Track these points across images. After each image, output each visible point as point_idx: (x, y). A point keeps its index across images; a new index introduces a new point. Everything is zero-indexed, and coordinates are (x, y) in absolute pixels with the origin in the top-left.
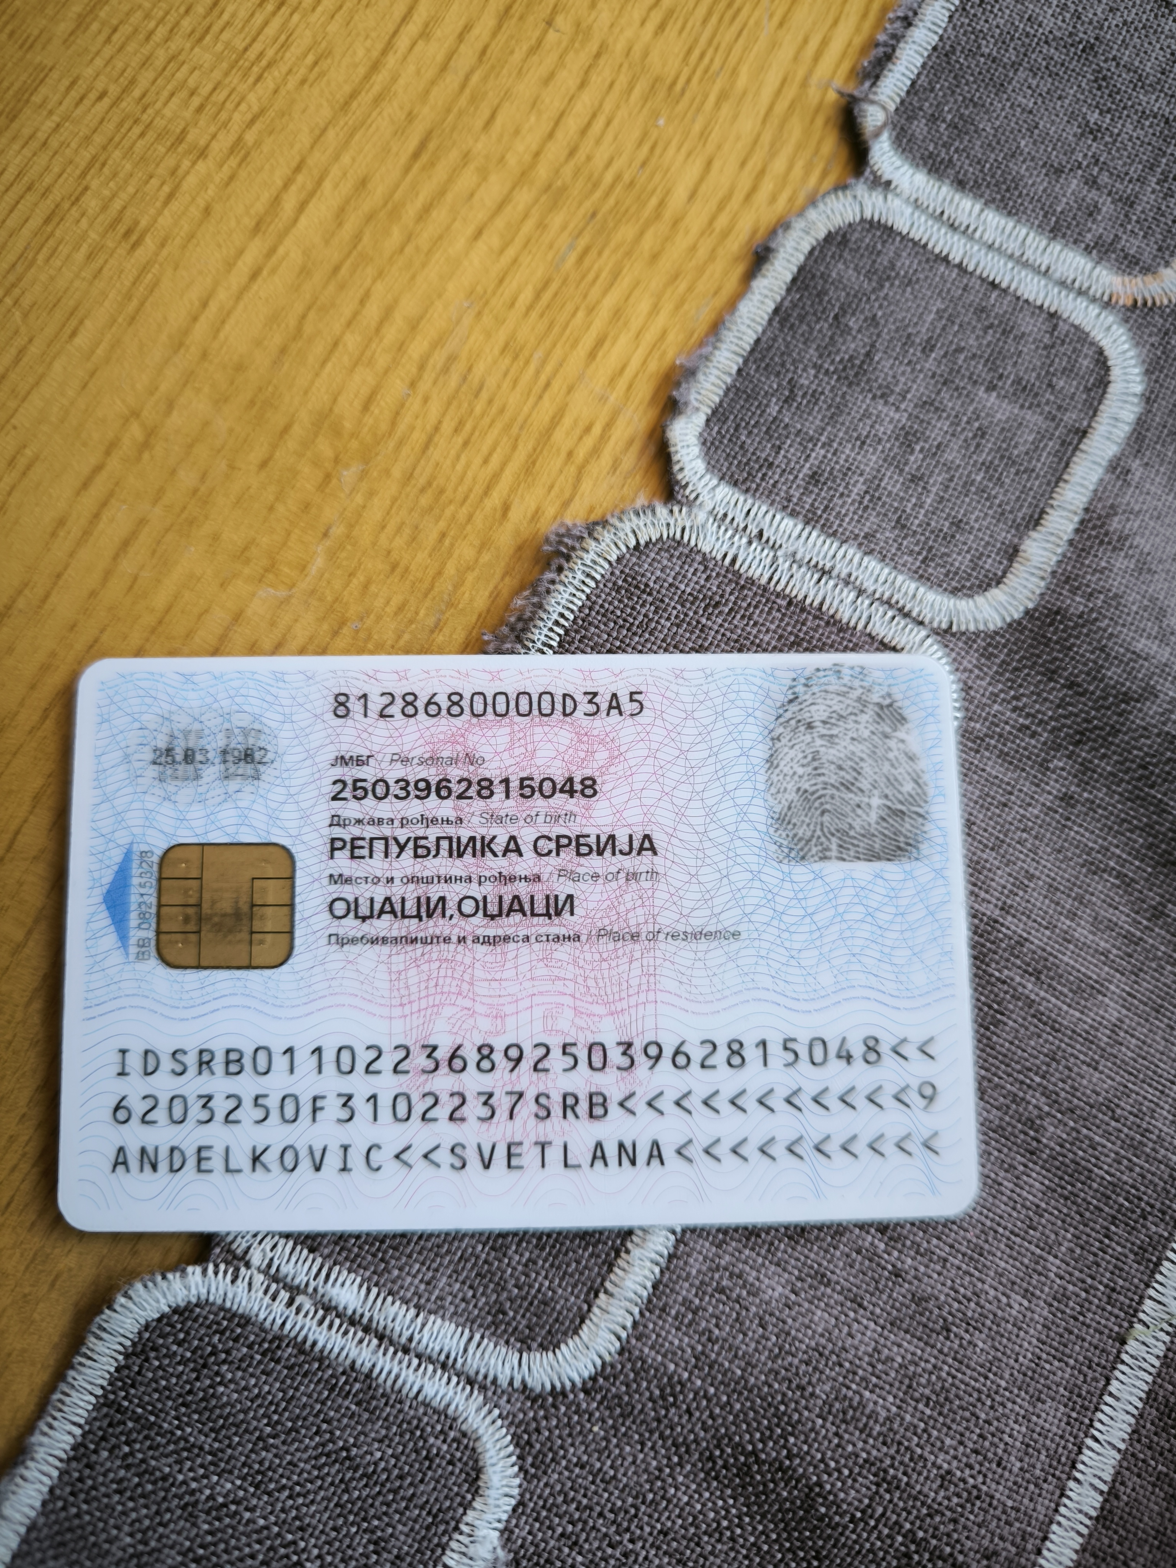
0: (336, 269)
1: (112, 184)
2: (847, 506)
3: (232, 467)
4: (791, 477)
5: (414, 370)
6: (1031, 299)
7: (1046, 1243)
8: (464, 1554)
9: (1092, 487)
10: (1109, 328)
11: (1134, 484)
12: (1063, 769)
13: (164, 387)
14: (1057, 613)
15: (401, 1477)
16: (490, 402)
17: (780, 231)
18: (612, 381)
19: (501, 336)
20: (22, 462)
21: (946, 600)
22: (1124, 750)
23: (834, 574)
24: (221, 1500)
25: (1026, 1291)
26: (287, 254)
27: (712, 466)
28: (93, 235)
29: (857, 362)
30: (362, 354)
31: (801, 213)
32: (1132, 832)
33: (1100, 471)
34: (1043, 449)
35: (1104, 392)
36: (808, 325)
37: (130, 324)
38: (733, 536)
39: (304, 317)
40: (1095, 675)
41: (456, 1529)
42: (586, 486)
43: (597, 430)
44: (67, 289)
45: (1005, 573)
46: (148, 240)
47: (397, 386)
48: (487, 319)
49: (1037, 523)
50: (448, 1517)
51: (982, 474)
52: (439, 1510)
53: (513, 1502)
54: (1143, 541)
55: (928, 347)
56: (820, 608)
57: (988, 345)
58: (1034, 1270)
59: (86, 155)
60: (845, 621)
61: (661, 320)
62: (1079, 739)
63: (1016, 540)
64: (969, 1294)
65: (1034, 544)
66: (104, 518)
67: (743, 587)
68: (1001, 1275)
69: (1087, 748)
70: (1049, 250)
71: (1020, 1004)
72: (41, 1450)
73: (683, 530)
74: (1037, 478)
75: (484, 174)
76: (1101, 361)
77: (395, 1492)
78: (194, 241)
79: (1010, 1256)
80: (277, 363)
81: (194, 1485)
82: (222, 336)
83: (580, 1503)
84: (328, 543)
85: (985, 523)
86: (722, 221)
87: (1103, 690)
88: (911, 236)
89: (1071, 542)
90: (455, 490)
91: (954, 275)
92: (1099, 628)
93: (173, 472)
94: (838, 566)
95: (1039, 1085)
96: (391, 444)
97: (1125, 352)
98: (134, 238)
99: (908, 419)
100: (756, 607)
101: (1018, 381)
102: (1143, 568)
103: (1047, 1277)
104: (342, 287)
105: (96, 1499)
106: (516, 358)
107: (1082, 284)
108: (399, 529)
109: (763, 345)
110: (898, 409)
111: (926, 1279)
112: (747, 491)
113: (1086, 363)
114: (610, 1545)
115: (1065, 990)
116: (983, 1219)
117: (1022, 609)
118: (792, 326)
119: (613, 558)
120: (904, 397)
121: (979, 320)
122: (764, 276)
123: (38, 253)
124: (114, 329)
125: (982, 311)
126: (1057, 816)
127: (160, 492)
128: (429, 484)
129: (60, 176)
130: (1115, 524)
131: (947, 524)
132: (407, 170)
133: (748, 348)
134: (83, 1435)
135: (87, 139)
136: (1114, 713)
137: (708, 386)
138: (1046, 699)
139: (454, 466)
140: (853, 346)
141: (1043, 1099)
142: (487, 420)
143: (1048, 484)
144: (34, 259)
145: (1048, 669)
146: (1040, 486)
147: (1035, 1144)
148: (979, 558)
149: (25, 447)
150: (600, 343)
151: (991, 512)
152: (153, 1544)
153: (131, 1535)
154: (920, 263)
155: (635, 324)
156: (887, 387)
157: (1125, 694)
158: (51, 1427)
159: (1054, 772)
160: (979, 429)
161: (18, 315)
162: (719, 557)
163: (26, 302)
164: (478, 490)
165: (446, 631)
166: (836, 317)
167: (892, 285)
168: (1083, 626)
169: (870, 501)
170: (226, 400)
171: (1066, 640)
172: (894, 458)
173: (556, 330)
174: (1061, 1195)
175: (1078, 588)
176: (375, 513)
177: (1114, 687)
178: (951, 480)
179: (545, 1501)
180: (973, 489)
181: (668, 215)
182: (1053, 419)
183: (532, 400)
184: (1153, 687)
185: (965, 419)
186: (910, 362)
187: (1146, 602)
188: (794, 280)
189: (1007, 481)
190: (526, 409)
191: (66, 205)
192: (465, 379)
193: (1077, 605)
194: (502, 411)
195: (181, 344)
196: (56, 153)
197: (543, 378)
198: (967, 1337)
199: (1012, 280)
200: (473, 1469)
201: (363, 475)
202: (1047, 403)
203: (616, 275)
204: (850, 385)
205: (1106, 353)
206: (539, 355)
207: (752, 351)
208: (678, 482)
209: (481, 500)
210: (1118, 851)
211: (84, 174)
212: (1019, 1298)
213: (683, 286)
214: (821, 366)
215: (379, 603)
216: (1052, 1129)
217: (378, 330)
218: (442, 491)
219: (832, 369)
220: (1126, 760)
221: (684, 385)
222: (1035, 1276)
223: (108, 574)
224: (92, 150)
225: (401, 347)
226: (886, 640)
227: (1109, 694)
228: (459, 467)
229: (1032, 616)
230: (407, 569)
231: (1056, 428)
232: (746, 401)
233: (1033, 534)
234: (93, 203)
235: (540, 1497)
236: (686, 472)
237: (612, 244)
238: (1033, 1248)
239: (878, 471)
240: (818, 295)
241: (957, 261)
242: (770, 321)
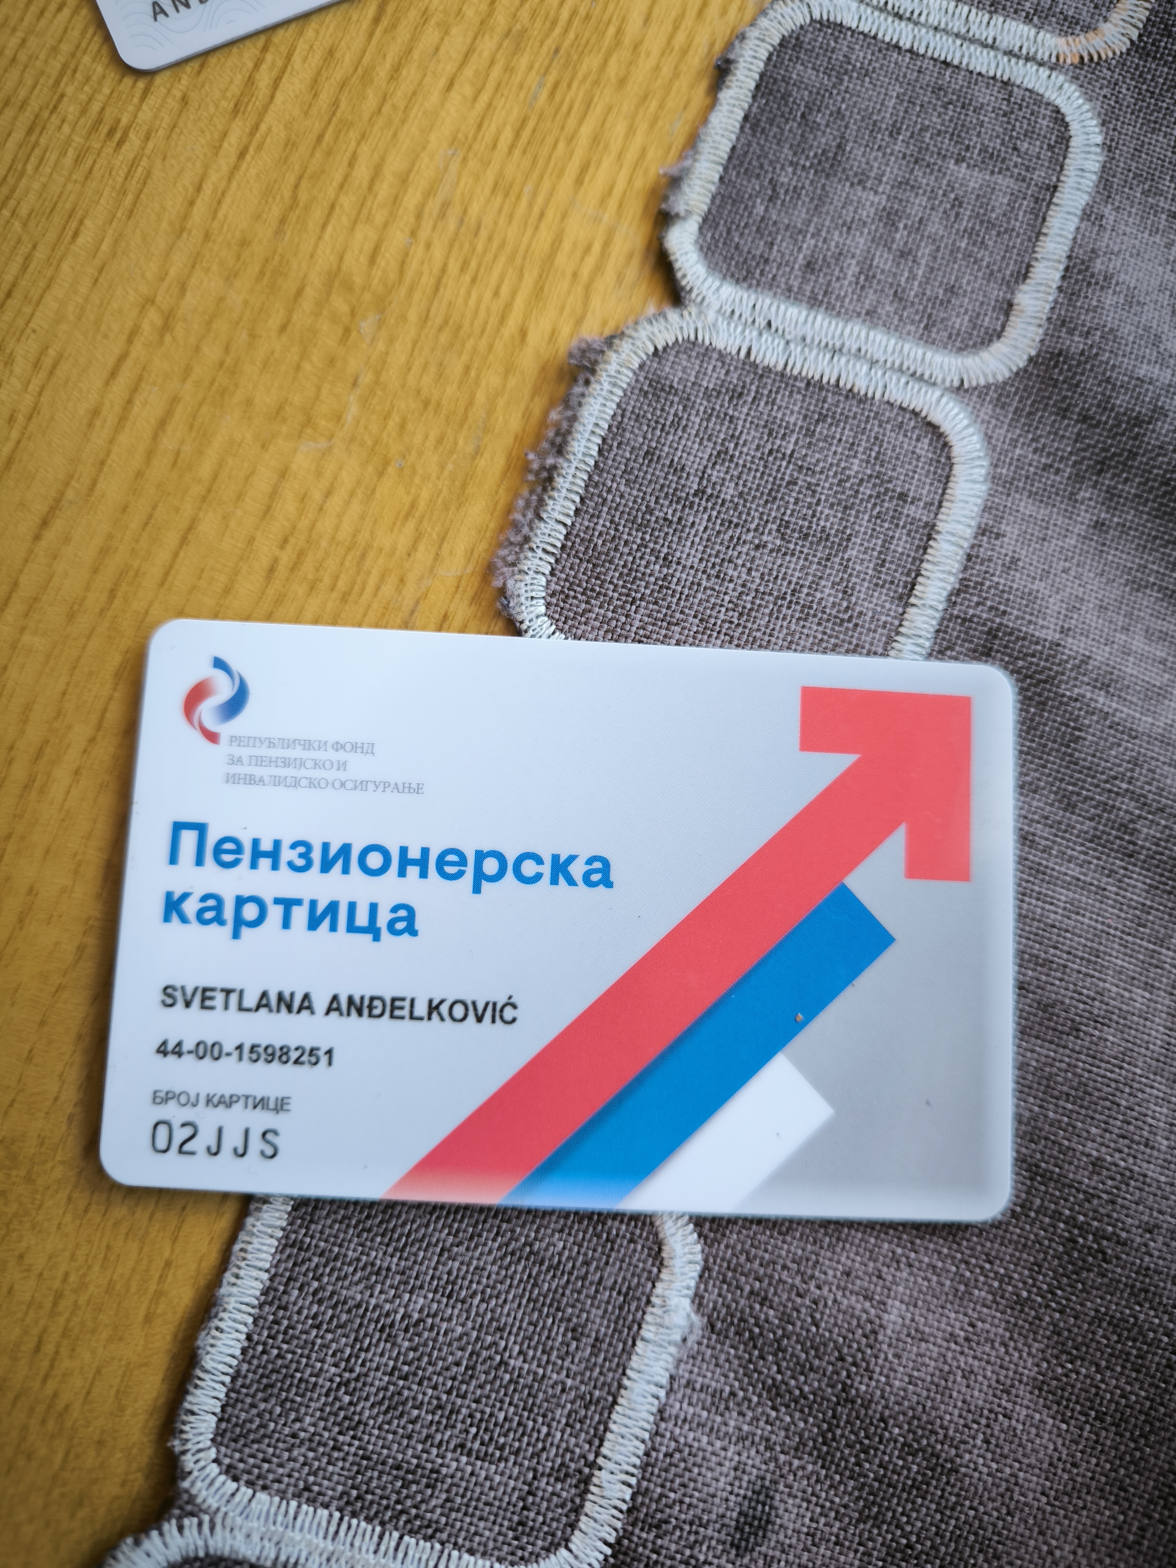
0: (320, 138)
1: (86, 88)
2: (845, 287)
3: (252, 335)
4: (788, 269)
5: (412, 220)
6: (984, 72)
7: (1157, 938)
8: (661, 1326)
9: (1071, 236)
10: (1061, 87)
11: (1109, 227)
12: (1090, 499)
13: (173, 272)
14: (1060, 354)
15: (586, 1263)
16: (490, 239)
17: (737, 42)
18: (603, 202)
19: (490, 177)
20: (47, 362)
21: (953, 360)
22: (1144, 471)
23: (845, 350)
24: (416, 1316)
25: (1146, 983)
26: (269, 129)
27: (713, 267)
28: (78, 139)
29: (831, 155)
30: (359, 212)
31: (753, 24)
32: (1165, 547)
33: (1076, 220)
34: (1019, 208)
35: (1067, 147)
36: (778, 127)
37: (129, 218)
38: (743, 331)
39: (297, 186)
40: (1105, 405)
41: (648, 1302)
42: (596, 301)
43: (597, 248)
44: (61, 193)
45: (1003, 327)
46: (132, 135)
47: (398, 237)
48: (472, 164)
49: (1026, 277)
50: (638, 1294)
51: (966, 241)
52: (629, 1288)
53: (699, 1268)
54: (1127, 278)
55: (894, 131)
56: (837, 385)
57: (951, 121)
58: (1150, 964)
59: (56, 65)
60: (862, 393)
61: (639, 139)
62: (1101, 467)
63: (1008, 296)
64: (1092, 994)
65: (1026, 296)
66: (137, 402)
67: (762, 376)
68: (1120, 973)
69: (1109, 475)
70: (992, 23)
71: (1095, 718)
72: (232, 1300)
73: (696, 331)
74: (1018, 236)
75: (445, 30)
76: (1059, 118)
77: (584, 1279)
78: (177, 130)
79: (1125, 954)
80: (279, 232)
81: (387, 1306)
82: (220, 214)
83: (762, 1258)
84: (358, 391)
85: (977, 285)
86: (680, 39)
87: (1115, 419)
88: (861, 29)
89: (1060, 289)
90: (472, 324)
91: (907, 60)
92: (1101, 362)
93: (197, 349)
94: (847, 344)
95: (1127, 790)
96: (403, 291)
97: (1079, 107)
98: (118, 136)
99: (888, 200)
100: (777, 392)
101: (984, 150)
102: (1131, 301)
103: (1162, 968)
104: (329, 153)
105: (293, 1337)
106: (507, 195)
107: (1029, 49)
108: (425, 368)
109: (739, 151)
110: (876, 192)
111: (1049, 987)
112: (750, 286)
113: (1045, 123)
114: (799, 1295)
115: (1135, 700)
116: (1093, 923)
117: (1025, 357)
118: (763, 130)
119: (636, 365)
120: (880, 181)
121: (938, 99)
122: (729, 87)
123: (26, 163)
124: (114, 224)
125: (940, 89)
126: (1093, 544)
127: (188, 370)
128: (446, 322)
129: (34, 87)
130: (1098, 265)
131: (941, 291)
132: (371, 35)
133: (726, 156)
134: (271, 1279)
135: (55, 50)
136: (1129, 438)
137: (694, 196)
138: (1063, 437)
139: (466, 302)
140: (824, 140)
141: (1133, 803)
142: (489, 256)
143: (1030, 240)
144: (24, 169)
145: (1060, 408)
146: (1022, 244)
147: (1131, 847)
148: (977, 318)
149: (47, 348)
150: (584, 169)
151: (980, 274)
152: (358, 1369)
153: (336, 1365)
154: (873, 54)
155: (615, 147)
156: (863, 174)
157: (1137, 418)
158: (237, 1277)
159: (1082, 503)
160: (956, 199)
161: (17, 225)
162: (734, 352)
163: (23, 211)
164: (493, 321)
165: (487, 455)
166: (803, 116)
167: (851, 77)
168: (1086, 362)
169: (866, 280)
170: (236, 275)
171: (1072, 378)
172: (881, 237)
173: (541, 163)
174: (1164, 891)
175: (1075, 329)
176: (399, 356)
177: (1125, 414)
178: (938, 249)
179: (729, 1262)
180: (960, 256)
181: (628, 40)
182: (1024, 180)
183: (529, 232)
184: (1162, 408)
185: (941, 192)
186: (880, 147)
187: (1140, 332)
188: (758, 87)
189: (991, 243)
190: (525, 240)
191: (45, 114)
192: (462, 221)
193: (1076, 344)
194: (502, 245)
195: (182, 229)
196: (26, 67)
197: (536, 210)
198: (1097, 1033)
199: (963, 56)
200: (654, 1243)
201: (381, 323)
202: (1016, 166)
203: (588, 104)
204: (828, 176)
205: (1063, 110)
206: (528, 188)
207: (730, 158)
208: (683, 288)
209: (498, 330)
210: (1155, 567)
211: (57, 82)
212: (1140, 991)
213: (653, 105)
214: (797, 164)
215: (418, 439)
216: (1145, 830)
217: (370, 188)
218: (459, 328)
219: (808, 164)
220: (1148, 480)
221: (672, 198)
222: (1152, 969)
223: (150, 455)
224: (61, 59)
225: (396, 200)
226: (905, 405)
227: (1121, 422)
228: (472, 303)
229: (1036, 363)
230: (439, 405)
231: (1028, 188)
232: (733, 205)
233: (1023, 287)
234: (71, 109)
235: (723, 1259)
236: (689, 278)
237: (580, 75)
238: (1145, 943)
239: (868, 252)
240: (782, 98)
241: (908, 46)
242: (742, 128)
